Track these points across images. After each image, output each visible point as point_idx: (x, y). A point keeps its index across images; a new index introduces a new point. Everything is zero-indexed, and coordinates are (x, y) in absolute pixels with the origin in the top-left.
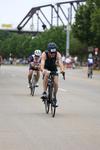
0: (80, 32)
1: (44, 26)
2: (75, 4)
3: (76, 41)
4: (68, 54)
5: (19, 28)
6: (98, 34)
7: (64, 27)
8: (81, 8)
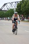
0: (18, 10)
1: (8, 9)
2: (16, 3)
5: (1, 9)
6: (23, 11)
8: (18, 4)
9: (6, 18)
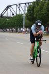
0: (29, 17)
1: (13, 14)
3: (28, 21)
4: (24, 27)
5: (2, 15)
7: (22, 14)
9: (11, 30)
